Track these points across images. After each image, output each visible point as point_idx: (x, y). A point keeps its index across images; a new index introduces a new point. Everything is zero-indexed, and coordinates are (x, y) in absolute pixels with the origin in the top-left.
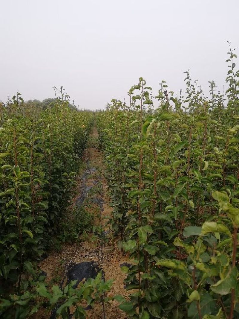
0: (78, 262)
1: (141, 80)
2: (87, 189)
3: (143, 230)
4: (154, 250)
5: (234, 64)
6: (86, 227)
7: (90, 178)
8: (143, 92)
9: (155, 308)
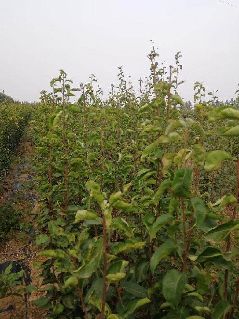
0: (2, 262)
1: (62, 72)
2: (18, 185)
3: (53, 223)
4: (67, 242)
5: (157, 62)
7: (22, 173)
8: (64, 85)
9: (70, 299)
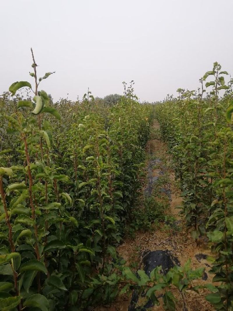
0: (153, 249)
1: (216, 64)
3: (231, 220)
6: (157, 216)
7: (155, 169)
8: (218, 78)
